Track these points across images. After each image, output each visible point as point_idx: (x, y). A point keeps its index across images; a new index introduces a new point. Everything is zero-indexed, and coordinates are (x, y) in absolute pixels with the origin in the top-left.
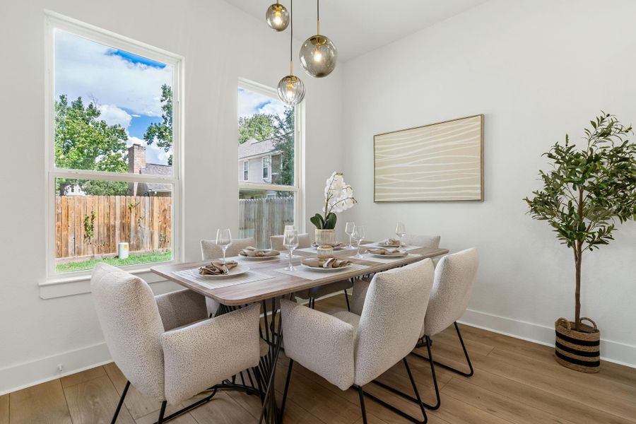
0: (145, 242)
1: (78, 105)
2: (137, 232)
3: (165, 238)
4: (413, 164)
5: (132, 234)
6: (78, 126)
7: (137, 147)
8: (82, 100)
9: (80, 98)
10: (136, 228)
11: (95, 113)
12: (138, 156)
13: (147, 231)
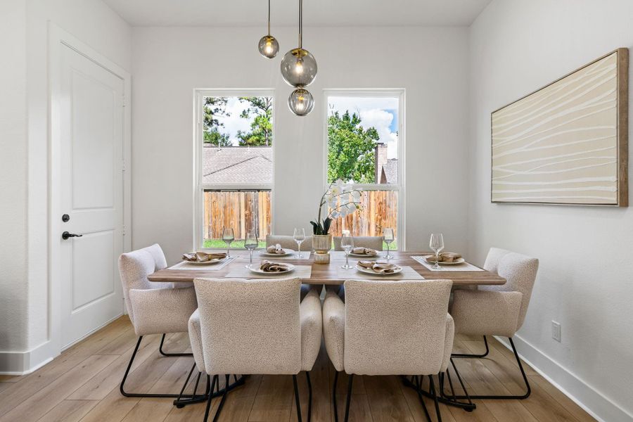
0: (363, 231)
1: (346, 117)
2: (357, 222)
3: (380, 228)
4: (528, 147)
5: (354, 223)
6: (344, 133)
7: (380, 145)
8: (349, 112)
9: (347, 111)
10: (357, 218)
11: (356, 121)
12: (381, 154)
13: (365, 220)
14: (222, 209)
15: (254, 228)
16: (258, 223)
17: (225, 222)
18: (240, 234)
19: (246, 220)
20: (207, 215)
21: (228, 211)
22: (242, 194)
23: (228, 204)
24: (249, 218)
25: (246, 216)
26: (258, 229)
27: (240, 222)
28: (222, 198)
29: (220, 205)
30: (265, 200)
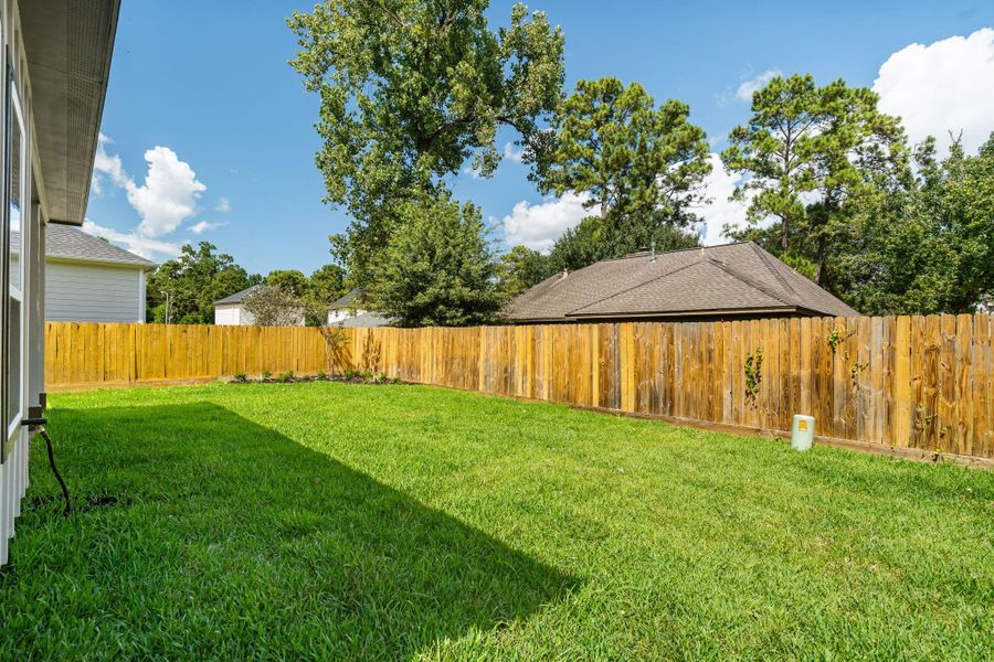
0: (869, 422)
2: (849, 398)
3: (932, 423)
5: (837, 400)
10: (847, 388)
13: (875, 397)
14: (566, 353)
15: (612, 390)
16: (620, 382)
17: (570, 374)
18: (592, 398)
19: (600, 374)
20: (546, 363)
21: (574, 358)
22: (595, 327)
23: (574, 345)
24: (606, 372)
25: (600, 366)
26: (620, 392)
27: (591, 377)
28: (567, 334)
29: (564, 346)
30: (631, 337)
